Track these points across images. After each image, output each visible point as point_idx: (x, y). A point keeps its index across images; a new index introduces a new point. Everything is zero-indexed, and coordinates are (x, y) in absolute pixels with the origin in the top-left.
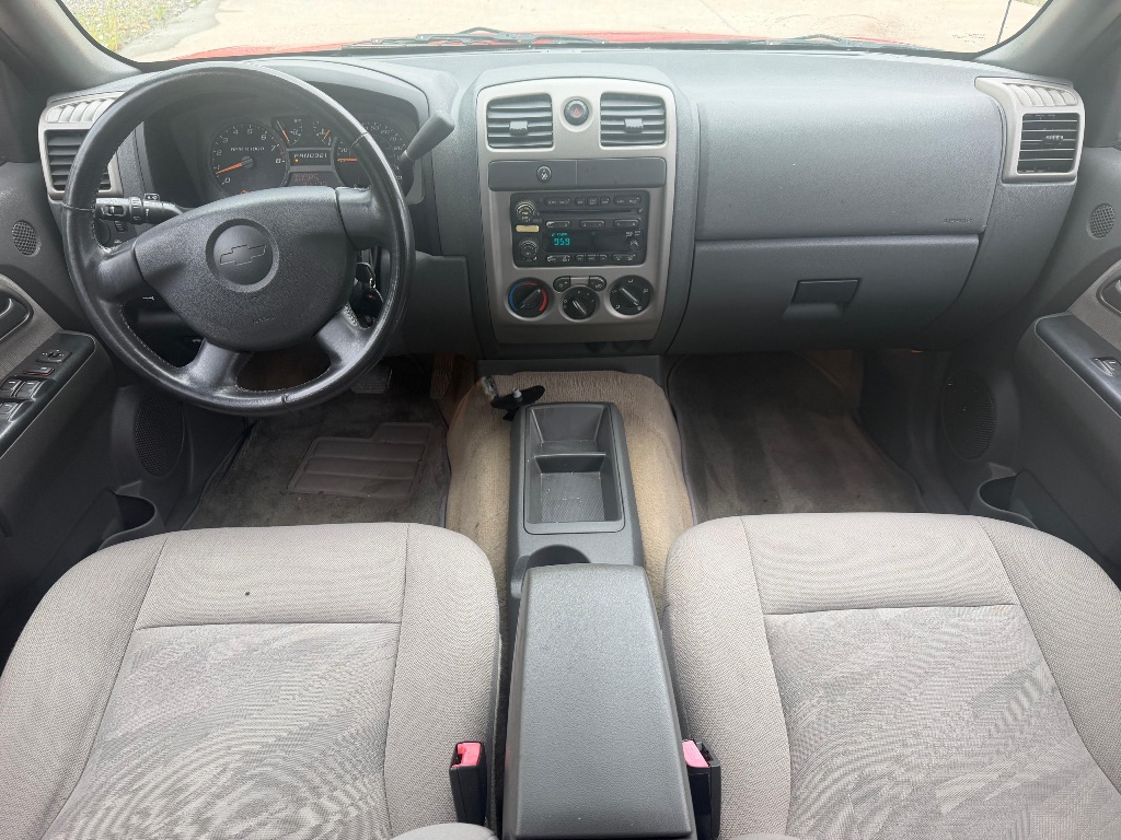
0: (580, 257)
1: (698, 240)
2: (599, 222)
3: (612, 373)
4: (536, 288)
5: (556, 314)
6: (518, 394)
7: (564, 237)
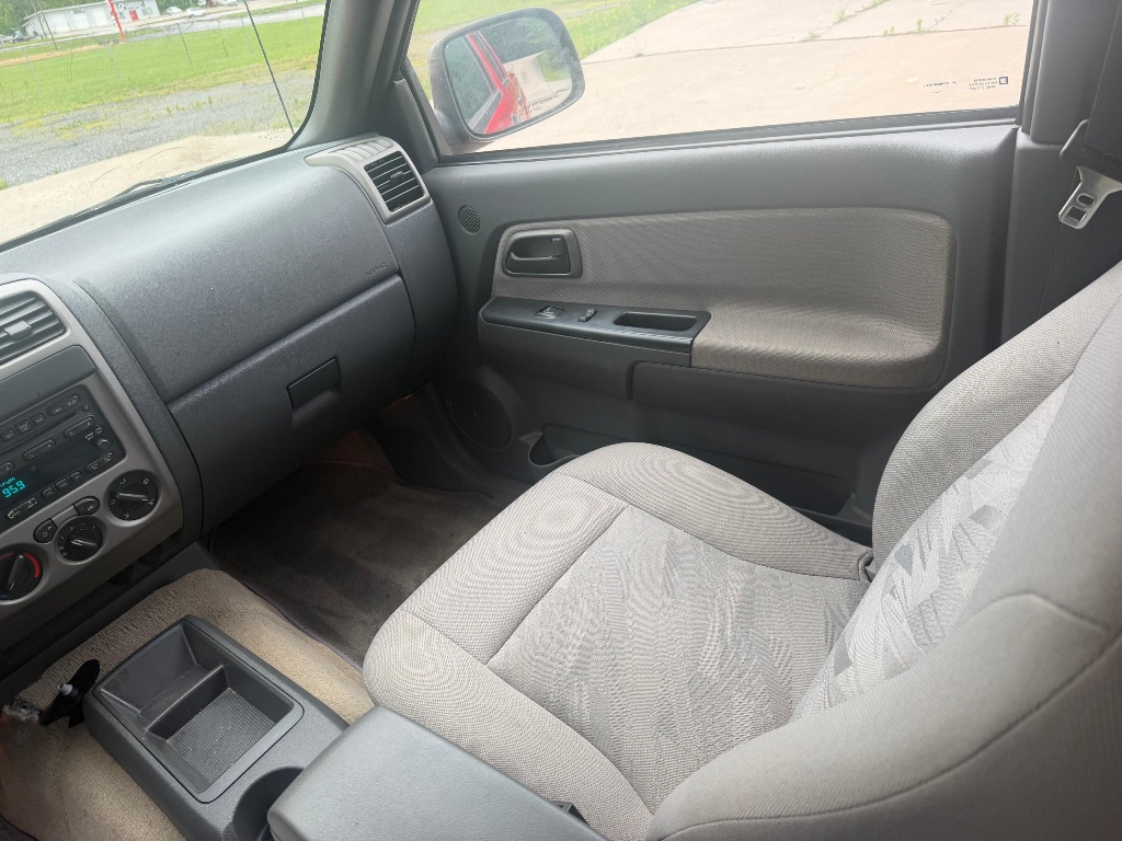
0: (48, 491)
1: (168, 402)
2: (45, 444)
3: (157, 593)
4: (15, 557)
5: (59, 567)
6: (69, 689)
7: (14, 483)
